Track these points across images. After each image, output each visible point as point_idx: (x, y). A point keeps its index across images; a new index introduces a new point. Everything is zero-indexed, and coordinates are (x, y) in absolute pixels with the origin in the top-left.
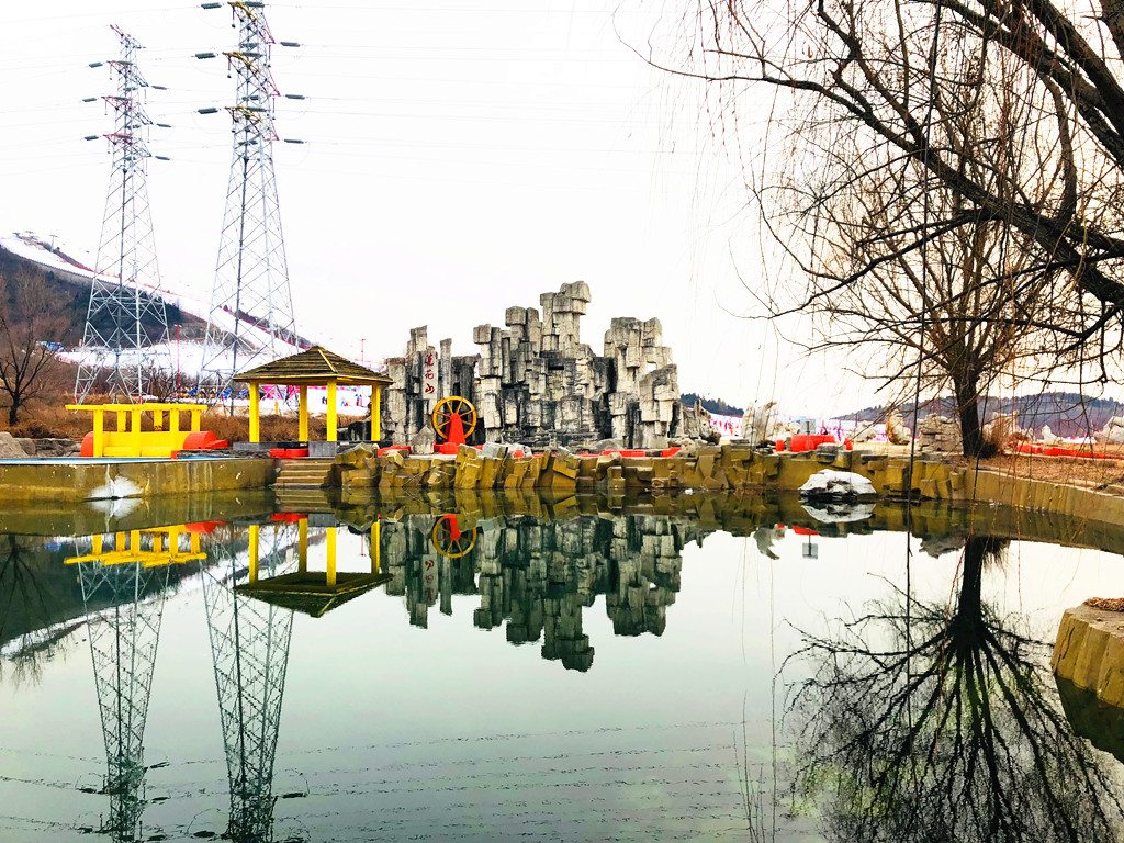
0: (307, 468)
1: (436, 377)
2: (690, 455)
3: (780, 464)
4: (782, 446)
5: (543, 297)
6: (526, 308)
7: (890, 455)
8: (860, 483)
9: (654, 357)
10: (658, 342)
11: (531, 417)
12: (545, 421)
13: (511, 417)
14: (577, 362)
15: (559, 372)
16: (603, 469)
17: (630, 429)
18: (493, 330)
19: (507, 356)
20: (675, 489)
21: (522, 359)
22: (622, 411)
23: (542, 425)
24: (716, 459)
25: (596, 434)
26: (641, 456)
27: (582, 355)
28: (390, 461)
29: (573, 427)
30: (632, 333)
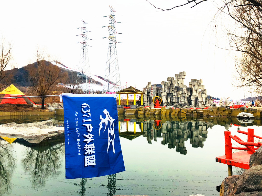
0: (131, 110)
1: (153, 92)
2: (211, 109)
3: (231, 111)
4: (231, 107)
5: (176, 75)
6: (172, 77)
7: (257, 109)
8: (250, 115)
9: (201, 88)
10: (202, 84)
11: (173, 101)
12: (177, 101)
13: (169, 100)
14: (183, 89)
15: (179, 91)
16: (192, 111)
17: (196, 103)
18: (165, 82)
19: (168, 87)
20: (208, 116)
21: (171, 88)
22: (194, 99)
23: (176, 102)
24: (217, 110)
25: (188, 104)
26: (200, 109)
27: (185, 87)
28: (147, 109)
29: (183, 103)
30: (196, 83)
